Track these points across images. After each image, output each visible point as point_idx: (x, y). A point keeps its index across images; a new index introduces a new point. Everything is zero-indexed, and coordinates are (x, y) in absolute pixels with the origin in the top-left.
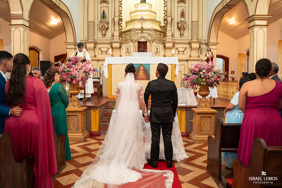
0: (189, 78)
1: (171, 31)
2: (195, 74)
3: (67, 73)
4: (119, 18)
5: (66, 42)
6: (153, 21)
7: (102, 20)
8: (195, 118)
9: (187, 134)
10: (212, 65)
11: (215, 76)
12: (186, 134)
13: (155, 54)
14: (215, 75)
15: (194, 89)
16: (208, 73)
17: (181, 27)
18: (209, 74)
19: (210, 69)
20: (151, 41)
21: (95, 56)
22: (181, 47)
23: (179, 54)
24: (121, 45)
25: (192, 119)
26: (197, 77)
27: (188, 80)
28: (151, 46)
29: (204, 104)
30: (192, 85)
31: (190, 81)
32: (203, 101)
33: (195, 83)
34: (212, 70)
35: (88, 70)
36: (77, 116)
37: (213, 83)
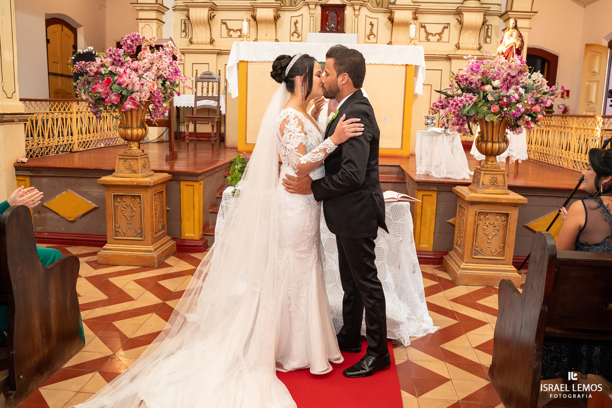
0: (451, 102)
2: (469, 91)
3: (108, 79)
5: (136, 2)
8: (463, 214)
9: (438, 256)
10: (520, 66)
11: (528, 99)
12: (435, 254)
13: (367, 39)
14: (529, 95)
15: (464, 135)
16: (508, 89)
18: (511, 91)
19: (513, 77)
20: (357, 4)
21: (212, 42)
22: (435, 23)
23: (429, 40)
24: (277, 13)
25: (454, 215)
26: (475, 98)
27: (448, 106)
28: (356, 18)
29: (490, 178)
30: (460, 122)
31: (454, 112)
32: (487, 169)
33: (467, 116)
34: (521, 81)
35: (168, 72)
36: (138, 197)
37: (520, 117)
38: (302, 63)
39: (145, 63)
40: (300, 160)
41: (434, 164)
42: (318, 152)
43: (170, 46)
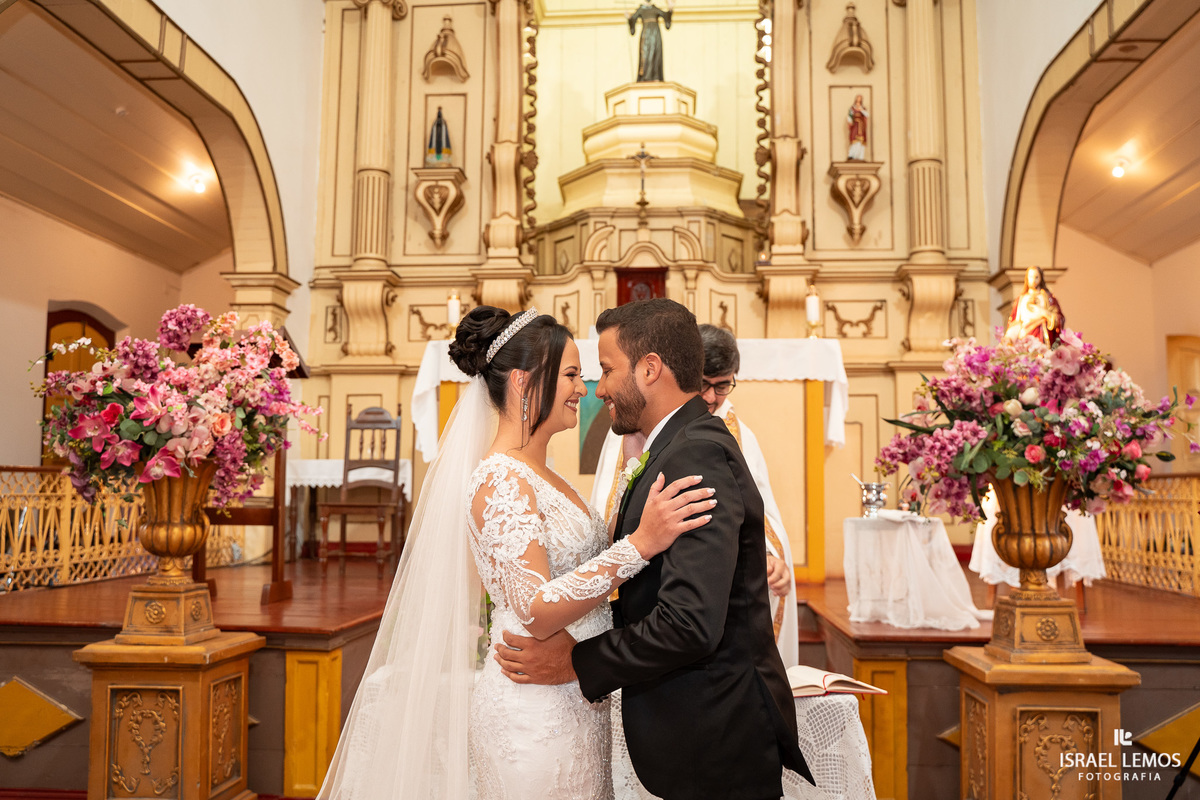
0: (929, 442)
1: (798, 213)
2: (966, 416)
3: (113, 407)
4: (518, 149)
5: (231, 270)
6: (703, 168)
7: (432, 158)
8: (980, 716)
10: (1084, 352)
11: (1114, 428)
14: (1114, 419)
15: (966, 519)
16: (1060, 407)
17: (850, 193)
18: (1070, 411)
19: (1069, 379)
20: (691, 267)
21: (389, 350)
22: (854, 300)
23: (844, 335)
24: (525, 288)
26: (985, 431)
27: (920, 454)
28: (691, 296)
29: (1039, 625)
30: (955, 490)
31: (939, 466)
32: (1029, 603)
33: (969, 476)
34: (1087, 389)
35: (258, 392)
36: (174, 695)
37: (1098, 472)
38: (533, 339)
39: (206, 372)
40: (542, 593)
41: (892, 595)
42: (595, 573)
43: (264, 333)
